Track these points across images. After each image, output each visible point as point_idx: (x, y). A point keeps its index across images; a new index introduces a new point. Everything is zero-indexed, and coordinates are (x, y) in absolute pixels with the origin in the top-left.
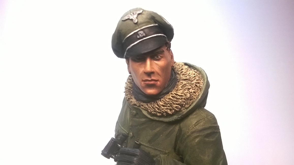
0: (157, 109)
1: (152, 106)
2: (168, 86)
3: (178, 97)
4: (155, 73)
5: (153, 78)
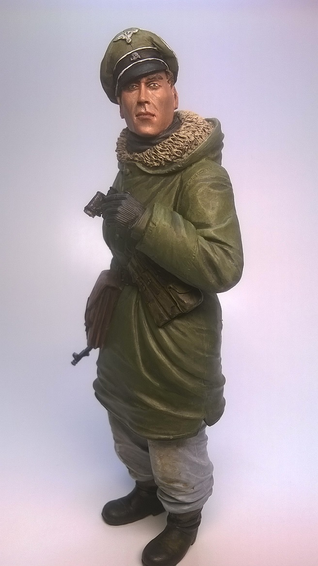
5: (148, 110)
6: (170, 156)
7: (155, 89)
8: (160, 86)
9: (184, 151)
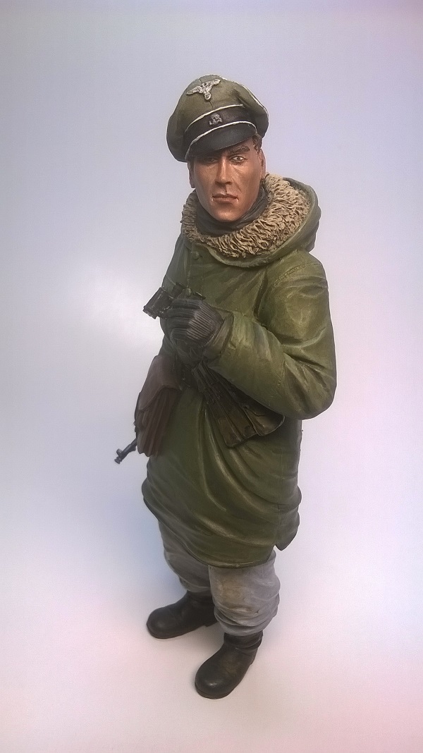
0: (232, 246)
1: (225, 242)
2: (253, 210)
3: (267, 227)
4: (233, 185)
5: (229, 192)
6: (253, 247)
7: (239, 163)
8: (245, 159)
9: (271, 242)
